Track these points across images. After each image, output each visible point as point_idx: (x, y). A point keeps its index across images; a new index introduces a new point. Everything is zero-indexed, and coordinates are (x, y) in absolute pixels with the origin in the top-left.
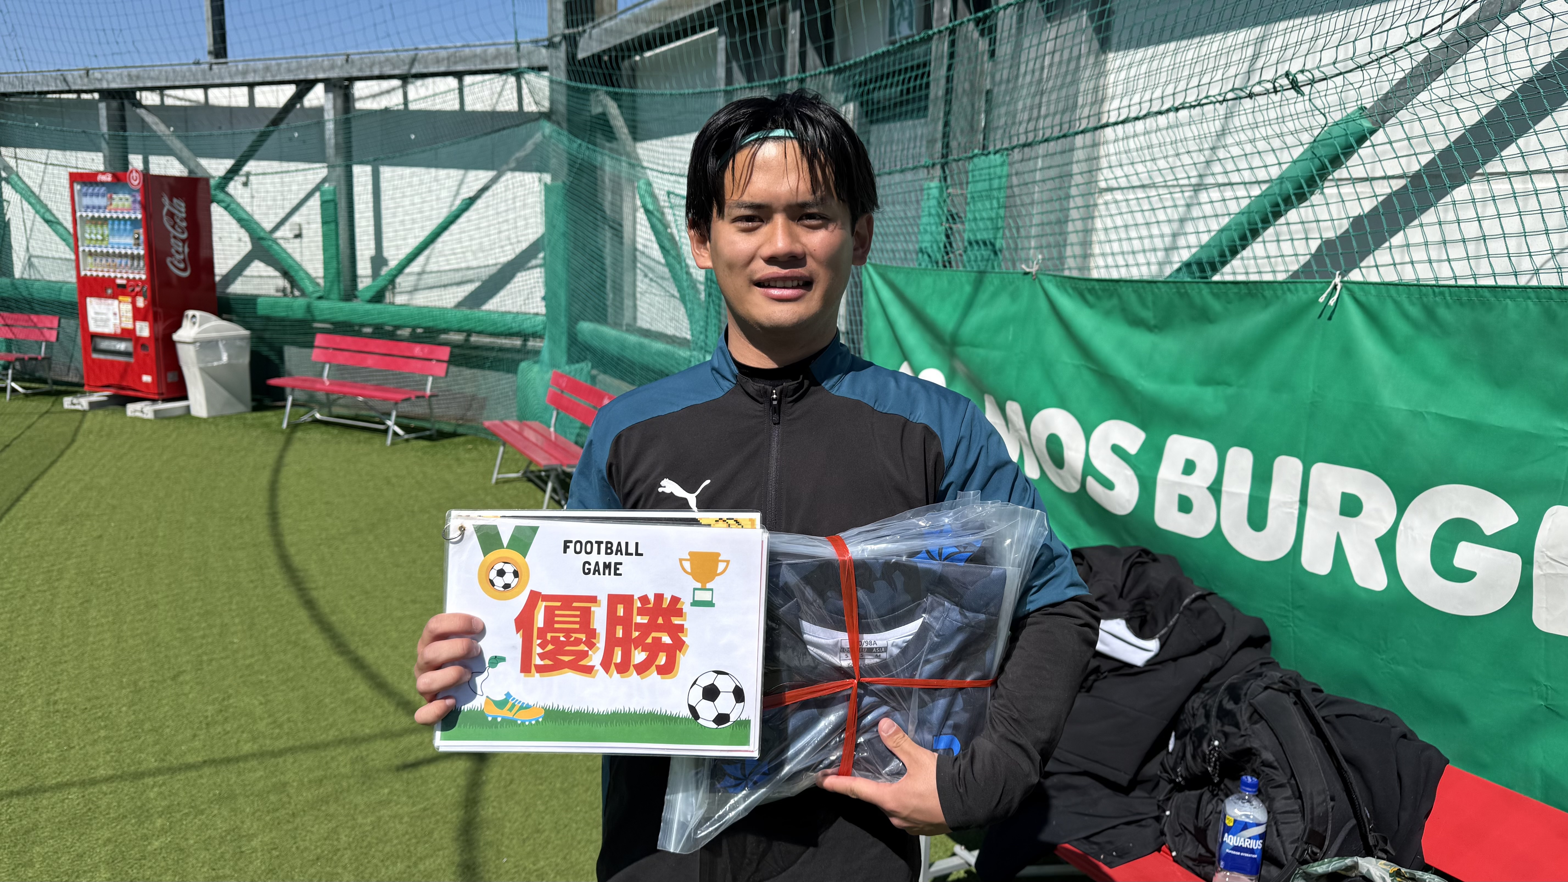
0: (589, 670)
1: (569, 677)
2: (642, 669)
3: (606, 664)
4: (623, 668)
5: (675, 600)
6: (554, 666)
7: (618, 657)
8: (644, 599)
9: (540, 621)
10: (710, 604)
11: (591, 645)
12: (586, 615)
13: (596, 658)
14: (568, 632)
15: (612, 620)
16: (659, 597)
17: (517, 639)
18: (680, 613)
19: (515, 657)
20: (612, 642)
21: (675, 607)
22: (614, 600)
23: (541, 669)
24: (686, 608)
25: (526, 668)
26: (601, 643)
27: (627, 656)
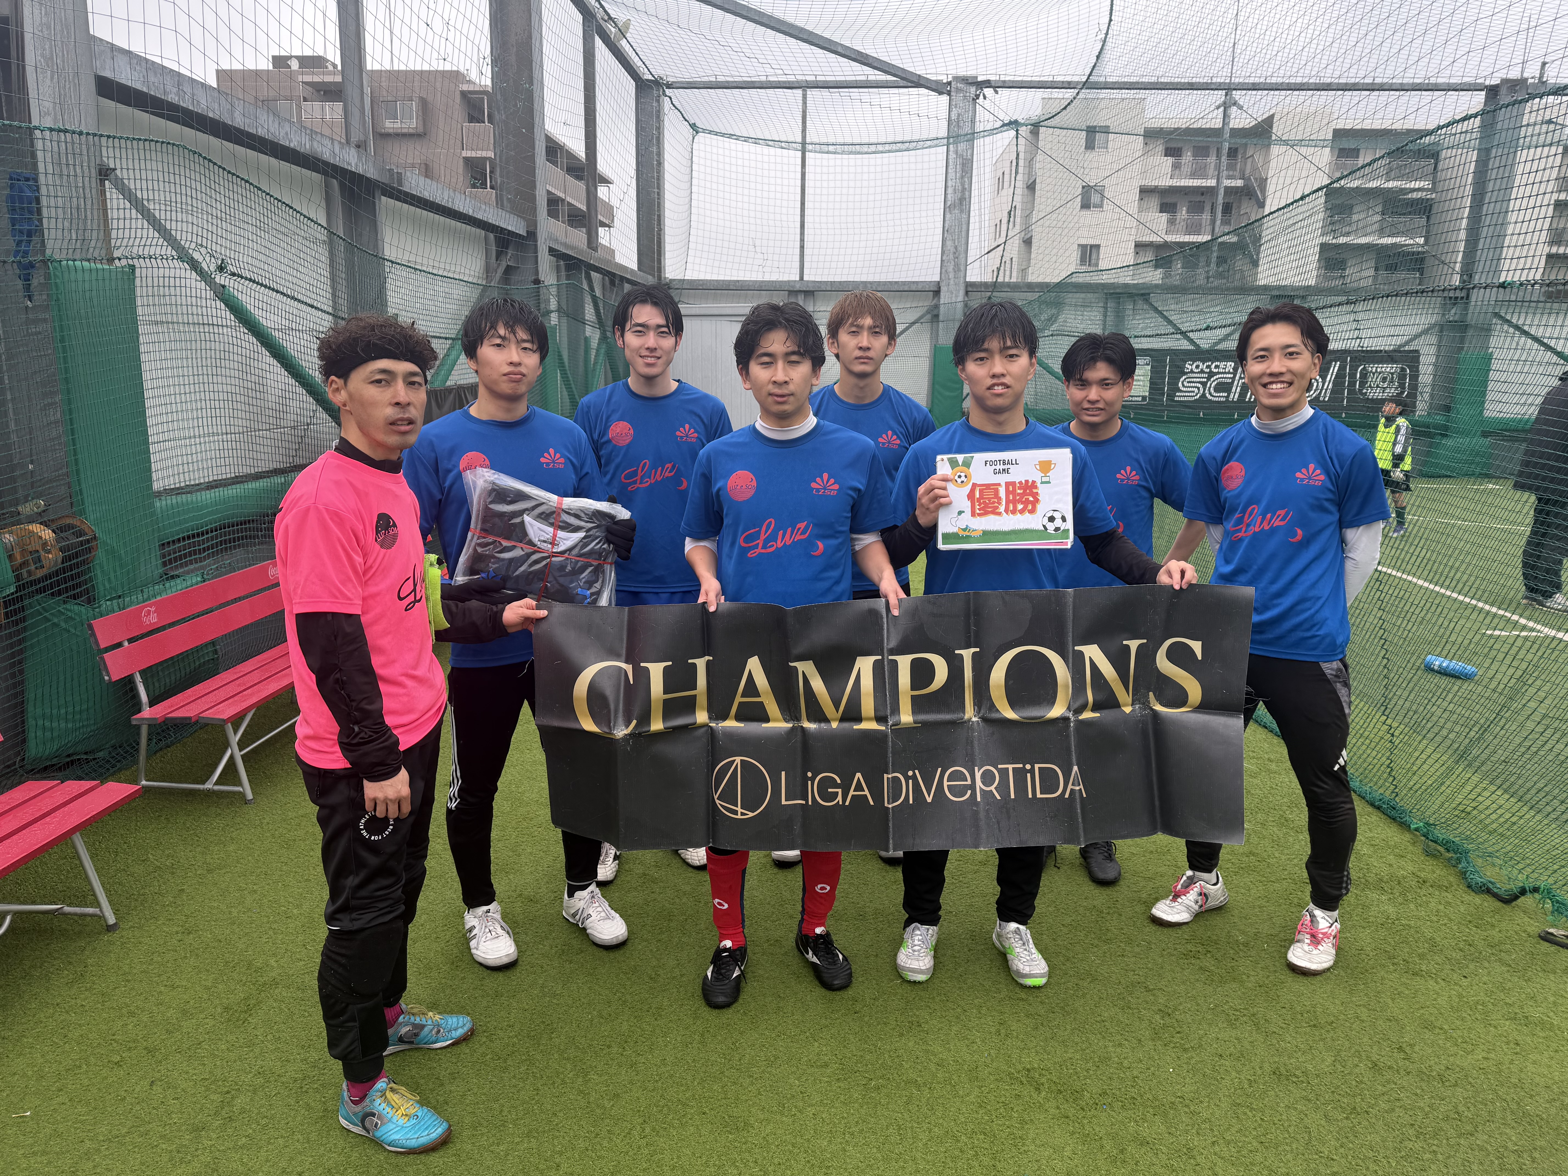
0: (1000, 514)
1: (992, 517)
2: (1022, 512)
3: (1006, 511)
4: (1014, 512)
5: (1034, 482)
6: (985, 512)
7: (1011, 508)
8: (1020, 483)
9: (977, 495)
10: (1049, 482)
11: (1000, 503)
12: (997, 492)
13: (1002, 509)
14: (989, 499)
15: (1008, 492)
16: (1027, 481)
17: (969, 503)
18: (1036, 487)
19: (968, 510)
20: (1008, 502)
21: (1034, 485)
22: (1008, 484)
23: (979, 515)
24: (1039, 485)
25: (973, 514)
26: (1004, 503)
27: (1015, 507)
